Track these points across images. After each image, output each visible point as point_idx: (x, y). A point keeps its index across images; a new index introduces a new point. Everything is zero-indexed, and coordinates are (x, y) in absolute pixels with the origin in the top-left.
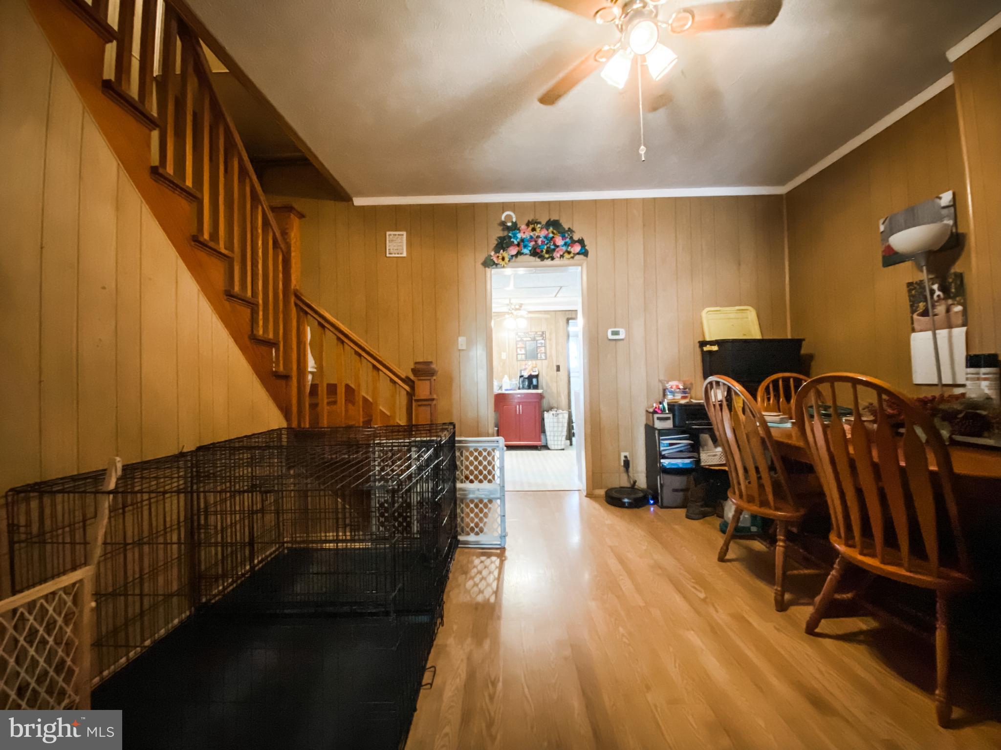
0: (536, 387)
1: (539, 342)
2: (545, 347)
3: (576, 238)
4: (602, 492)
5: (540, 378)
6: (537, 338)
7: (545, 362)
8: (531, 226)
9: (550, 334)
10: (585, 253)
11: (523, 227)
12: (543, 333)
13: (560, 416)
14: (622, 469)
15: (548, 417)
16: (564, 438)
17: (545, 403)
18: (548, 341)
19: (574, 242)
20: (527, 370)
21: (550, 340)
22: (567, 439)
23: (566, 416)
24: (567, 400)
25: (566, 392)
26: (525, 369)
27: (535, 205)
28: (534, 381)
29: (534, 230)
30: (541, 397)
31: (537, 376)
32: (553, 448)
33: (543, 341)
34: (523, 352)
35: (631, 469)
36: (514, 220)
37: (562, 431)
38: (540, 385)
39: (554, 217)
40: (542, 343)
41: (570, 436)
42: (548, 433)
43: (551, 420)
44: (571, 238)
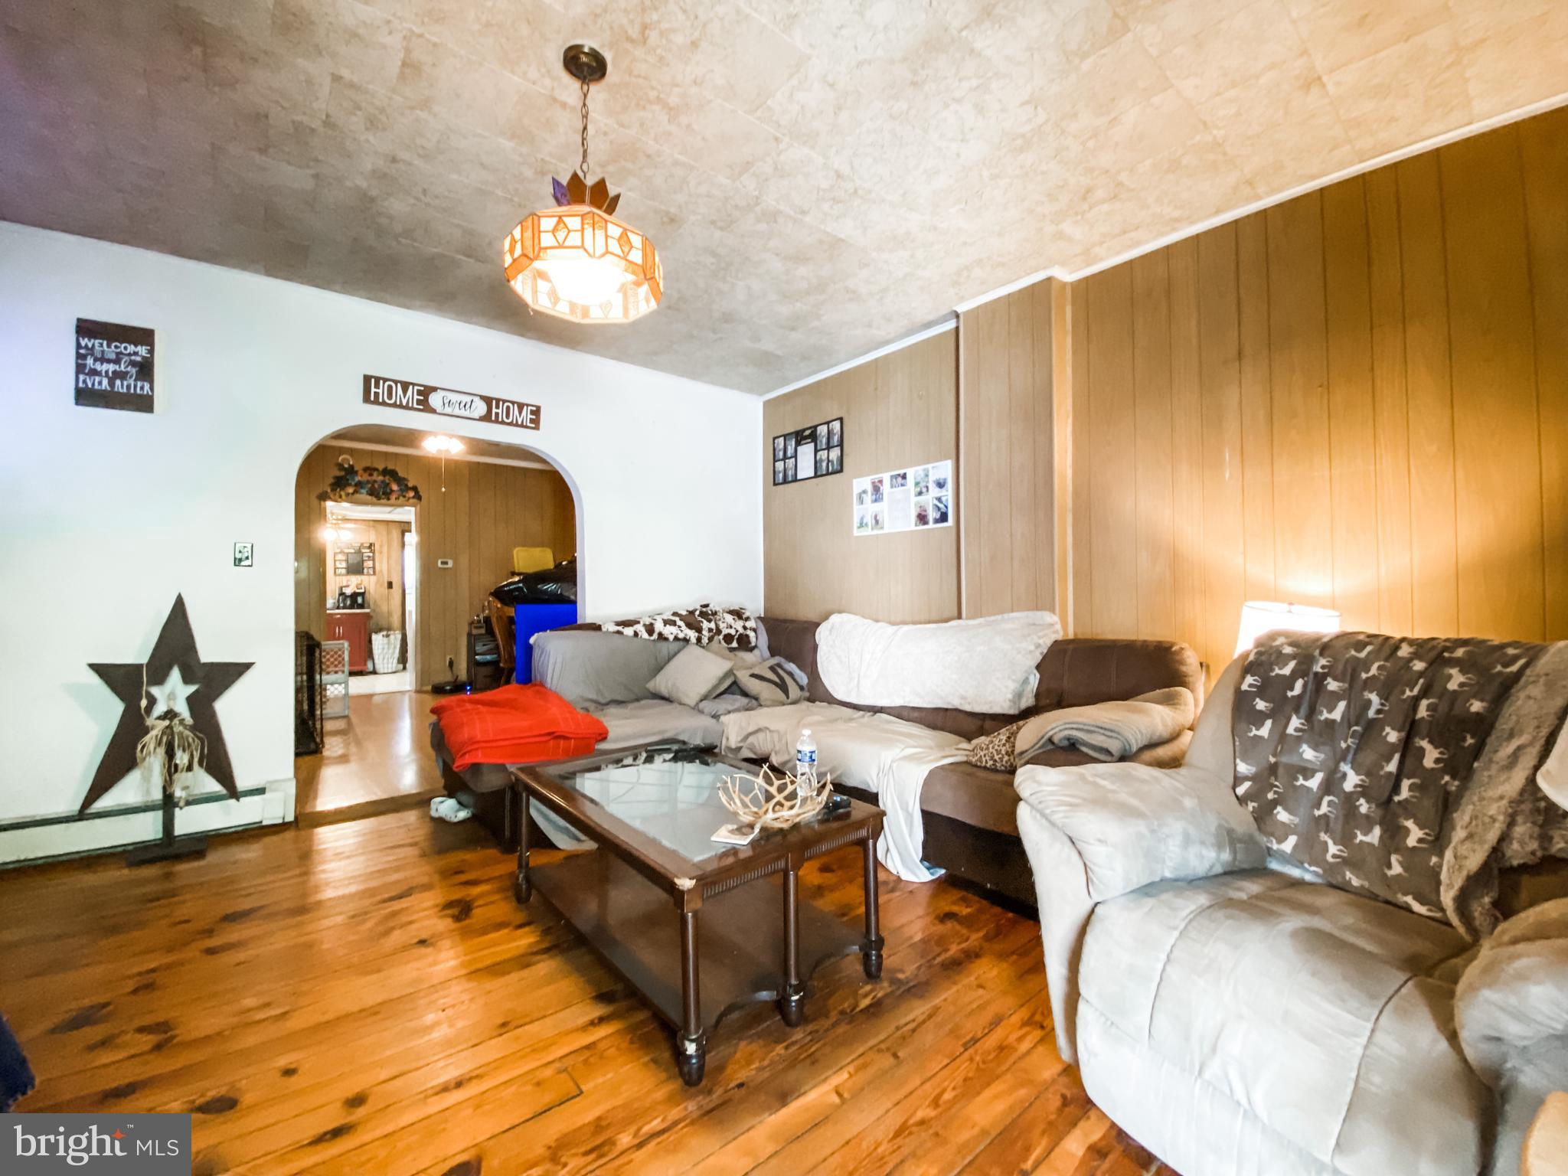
0: (362, 606)
1: (365, 554)
2: (374, 560)
3: (410, 485)
4: (429, 688)
5: (367, 595)
6: (363, 551)
7: (373, 579)
8: (369, 472)
9: (381, 546)
10: (418, 497)
11: (360, 472)
12: (371, 544)
13: (392, 637)
14: (448, 669)
15: (378, 640)
16: (395, 661)
17: (372, 624)
18: (377, 554)
19: (408, 489)
20: (351, 587)
21: (381, 553)
22: (399, 662)
23: (399, 636)
24: (400, 619)
25: (399, 613)
26: (347, 586)
27: (372, 453)
28: (360, 600)
29: (371, 475)
30: (368, 616)
31: (363, 594)
32: (382, 671)
33: (371, 554)
34: (344, 565)
35: (454, 668)
36: (351, 463)
37: (394, 653)
38: (366, 605)
39: (391, 467)
40: (369, 557)
41: (403, 659)
42: (376, 657)
43: (381, 642)
44: (407, 485)
